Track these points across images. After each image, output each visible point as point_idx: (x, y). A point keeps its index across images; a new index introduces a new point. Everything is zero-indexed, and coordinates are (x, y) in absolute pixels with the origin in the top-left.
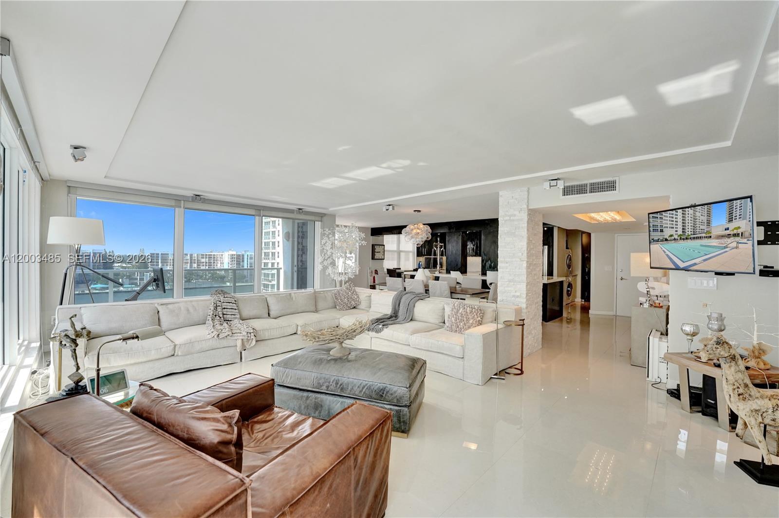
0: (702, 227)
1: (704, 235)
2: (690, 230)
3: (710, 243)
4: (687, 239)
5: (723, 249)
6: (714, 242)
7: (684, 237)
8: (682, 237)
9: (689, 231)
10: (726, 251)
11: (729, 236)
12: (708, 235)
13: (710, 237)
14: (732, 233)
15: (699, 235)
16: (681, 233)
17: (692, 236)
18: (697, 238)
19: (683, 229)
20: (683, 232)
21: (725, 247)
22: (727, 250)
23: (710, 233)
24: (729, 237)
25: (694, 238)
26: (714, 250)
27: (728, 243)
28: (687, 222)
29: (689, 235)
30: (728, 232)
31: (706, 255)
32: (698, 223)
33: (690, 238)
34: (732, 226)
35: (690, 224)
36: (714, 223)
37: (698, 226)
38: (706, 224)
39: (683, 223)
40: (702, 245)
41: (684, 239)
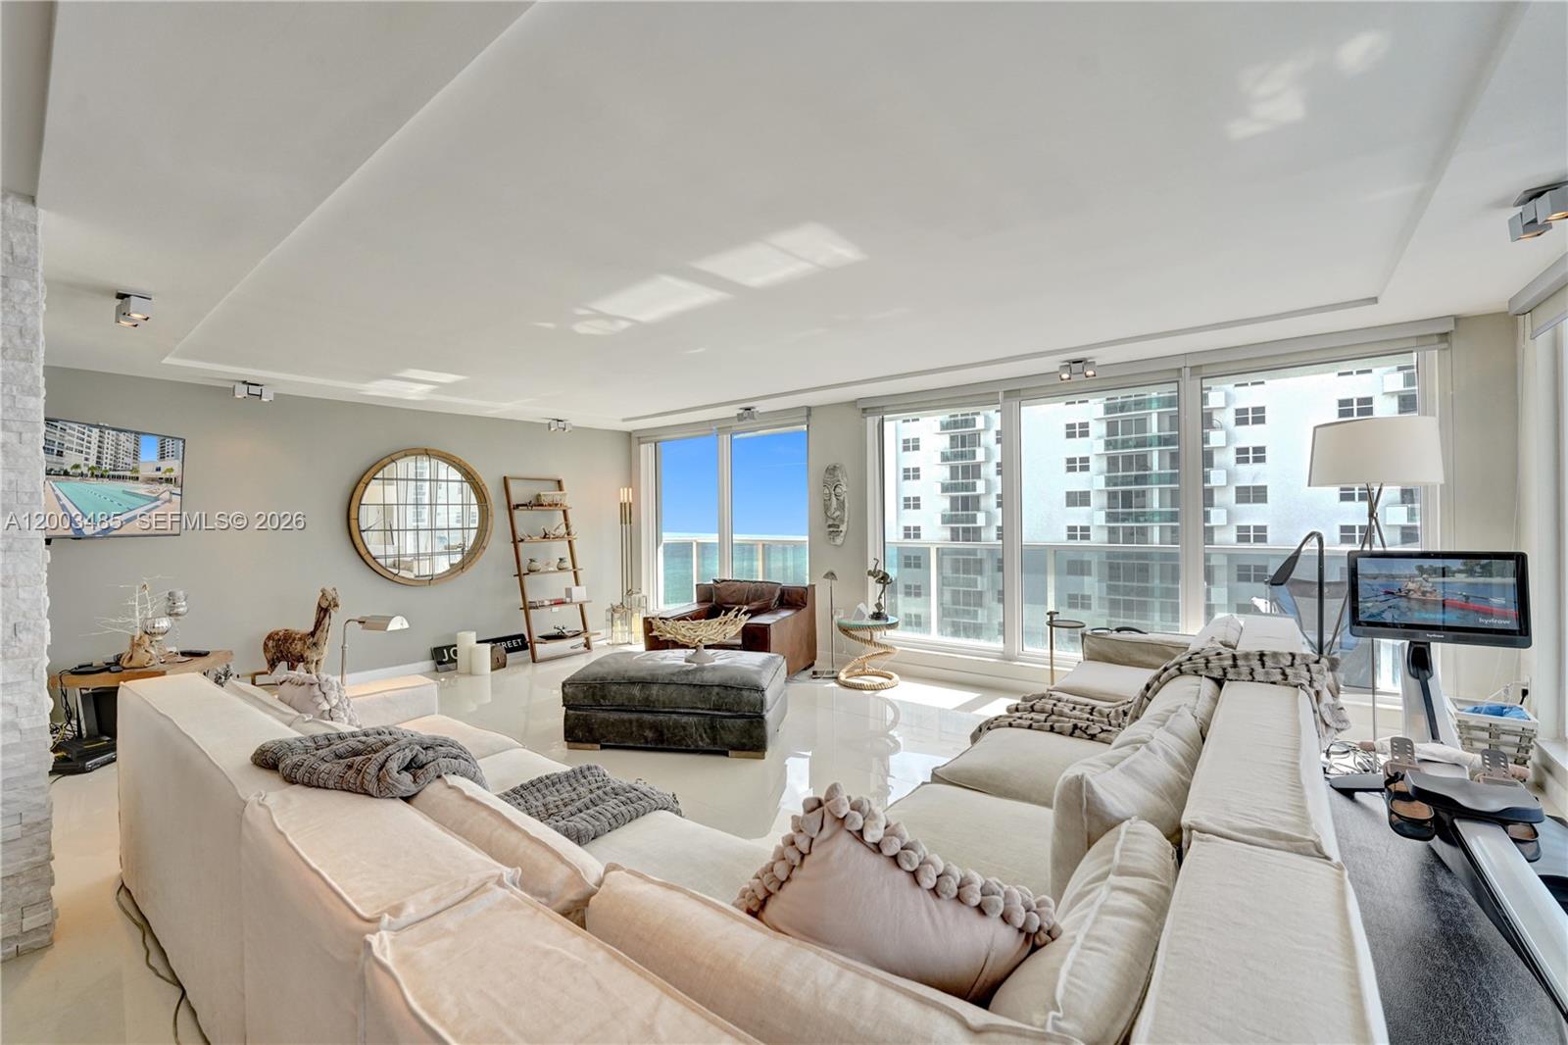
0: (127, 460)
1: (128, 474)
2: (108, 461)
3: (138, 488)
4: (102, 476)
5: (153, 502)
6: (141, 488)
7: (97, 473)
8: (96, 473)
9: (106, 465)
10: (157, 506)
11: (160, 480)
12: (134, 475)
13: (138, 478)
14: (164, 476)
15: (121, 473)
16: (95, 465)
17: (112, 473)
18: (119, 477)
19: (99, 457)
20: (98, 463)
21: (157, 499)
22: (158, 503)
23: (137, 472)
24: (161, 483)
25: (113, 477)
26: (141, 502)
27: (161, 491)
28: (105, 446)
29: (106, 471)
30: (159, 474)
31: (131, 510)
32: (121, 451)
33: (108, 477)
34: (164, 465)
35: (109, 452)
36: (143, 458)
37: (121, 456)
38: (132, 456)
39: (99, 447)
40: (124, 492)
41: (97, 476)
